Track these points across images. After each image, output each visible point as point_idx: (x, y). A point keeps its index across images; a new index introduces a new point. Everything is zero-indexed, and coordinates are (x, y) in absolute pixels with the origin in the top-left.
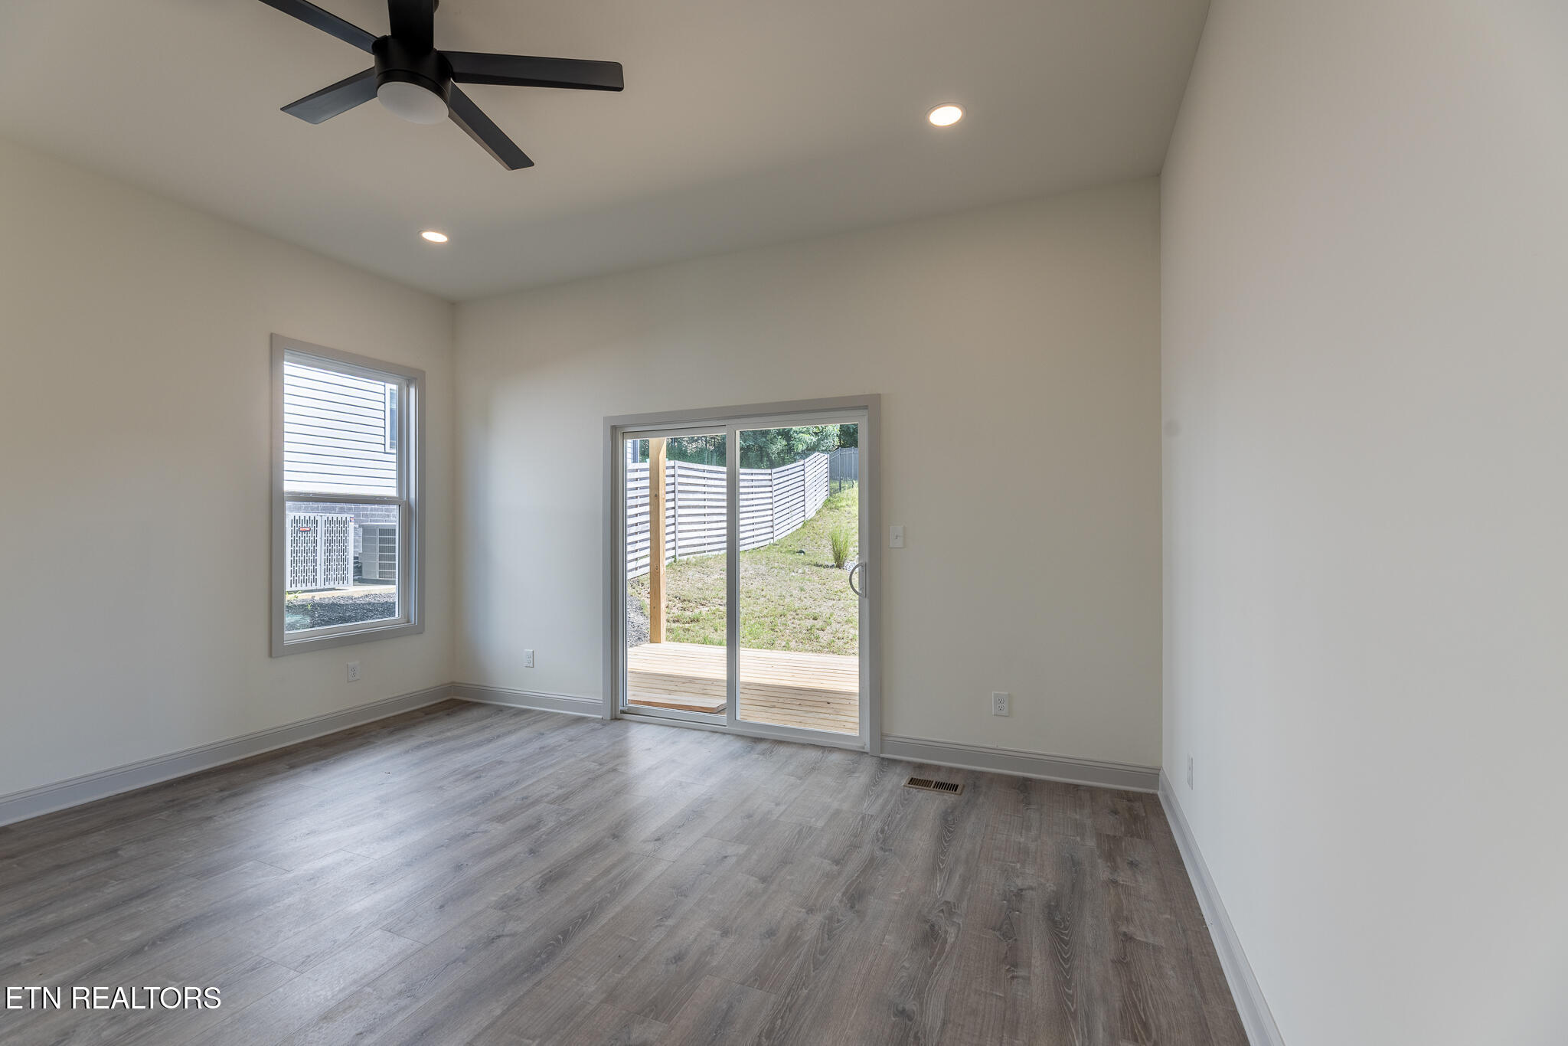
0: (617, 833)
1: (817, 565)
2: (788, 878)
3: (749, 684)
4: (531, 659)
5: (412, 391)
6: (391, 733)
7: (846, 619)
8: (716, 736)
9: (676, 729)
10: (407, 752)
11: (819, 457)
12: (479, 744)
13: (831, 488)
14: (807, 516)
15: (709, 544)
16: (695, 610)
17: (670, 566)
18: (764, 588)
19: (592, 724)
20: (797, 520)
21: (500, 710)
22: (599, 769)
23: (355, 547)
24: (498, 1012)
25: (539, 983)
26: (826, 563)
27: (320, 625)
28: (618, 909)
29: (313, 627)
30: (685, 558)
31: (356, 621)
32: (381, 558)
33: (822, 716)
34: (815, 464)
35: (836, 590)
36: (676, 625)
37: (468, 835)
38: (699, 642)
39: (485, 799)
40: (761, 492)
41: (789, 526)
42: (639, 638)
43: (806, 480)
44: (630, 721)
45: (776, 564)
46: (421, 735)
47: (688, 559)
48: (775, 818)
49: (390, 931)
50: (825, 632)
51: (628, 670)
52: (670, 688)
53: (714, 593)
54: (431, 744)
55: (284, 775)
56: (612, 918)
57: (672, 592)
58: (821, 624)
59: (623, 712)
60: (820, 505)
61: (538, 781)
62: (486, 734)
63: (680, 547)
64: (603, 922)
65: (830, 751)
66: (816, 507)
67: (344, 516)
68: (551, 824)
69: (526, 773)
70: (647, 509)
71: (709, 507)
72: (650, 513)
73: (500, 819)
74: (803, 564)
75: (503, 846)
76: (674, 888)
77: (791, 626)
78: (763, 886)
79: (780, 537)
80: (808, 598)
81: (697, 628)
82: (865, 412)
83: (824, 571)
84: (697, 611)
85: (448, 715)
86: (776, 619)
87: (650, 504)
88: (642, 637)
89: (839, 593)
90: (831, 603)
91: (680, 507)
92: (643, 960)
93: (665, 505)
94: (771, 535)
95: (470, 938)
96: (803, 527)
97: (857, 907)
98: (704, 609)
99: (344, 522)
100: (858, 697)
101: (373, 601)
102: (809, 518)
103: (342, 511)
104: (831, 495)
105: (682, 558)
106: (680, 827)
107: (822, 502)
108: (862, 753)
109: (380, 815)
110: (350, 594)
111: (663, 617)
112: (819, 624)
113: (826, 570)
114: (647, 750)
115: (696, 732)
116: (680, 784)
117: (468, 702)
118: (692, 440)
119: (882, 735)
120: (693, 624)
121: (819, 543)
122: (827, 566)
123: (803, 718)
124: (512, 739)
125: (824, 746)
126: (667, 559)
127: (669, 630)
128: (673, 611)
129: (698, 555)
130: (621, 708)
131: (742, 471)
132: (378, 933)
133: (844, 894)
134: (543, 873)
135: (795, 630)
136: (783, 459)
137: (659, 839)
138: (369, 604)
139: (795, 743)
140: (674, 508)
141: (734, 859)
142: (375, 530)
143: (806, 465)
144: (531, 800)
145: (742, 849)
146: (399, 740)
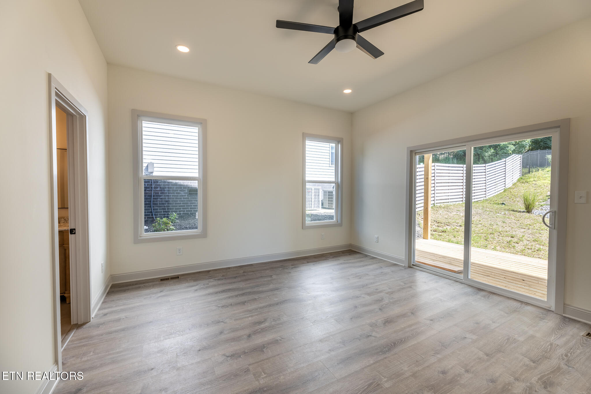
0: (413, 312)
1: (514, 211)
2: (502, 359)
3: (474, 263)
4: (377, 239)
5: (339, 145)
6: (333, 257)
7: (533, 239)
8: (457, 283)
9: (437, 276)
10: (338, 264)
11: (516, 156)
12: (360, 267)
13: (523, 172)
14: (506, 186)
15: (450, 199)
16: (444, 227)
17: (432, 207)
18: (481, 220)
19: (400, 267)
20: (500, 189)
21: (366, 256)
22: (404, 285)
23: (322, 197)
24: (372, 362)
25: (386, 358)
26: (520, 210)
27: (313, 221)
28: (416, 342)
29: (311, 221)
30: (439, 205)
31: (322, 220)
32: (329, 201)
33: (519, 286)
34: (513, 160)
35: (526, 224)
36: (435, 233)
37: (358, 297)
38: (446, 241)
39: (363, 286)
40: (479, 175)
41: (496, 191)
42: (418, 236)
43: (506, 169)
44: (417, 269)
45: (488, 209)
46: (342, 260)
47: (440, 205)
48: (493, 328)
49: (336, 321)
50: (519, 244)
51: (416, 249)
52: (434, 259)
53: (453, 221)
54: (344, 263)
55: (306, 264)
56: (413, 345)
57: (433, 219)
58: (516, 240)
59: (413, 265)
60: (515, 181)
61: (381, 284)
62: (362, 264)
63: (436, 200)
64: (410, 345)
65: (526, 304)
66: (513, 182)
67: (319, 187)
68: (387, 301)
69: (377, 280)
70: (423, 183)
71: (451, 183)
72: (424, 185)
73: (369, 294)
74: (504, 210)
75: (370, 304)
76: (440, 342)
77: (497, 239)
78: (487, 357)
79: (490, 196)
80: (508, 226)
81: (445, 235)
82: (558, 129)
83: (518, 214)
84: (445, 228)
85: (349, 255)
86: (488, 235)
87: (424, 182)
88: (419, 236)
89: (528, 226)
90: (523, 230)
91: (437, 183)
92: (427, 367)
93: (430, 182)
94: (485, 195)
95: (361, 332)
96: (504, 192)
97: (549, 389)
98: (449, 228)
99: (319, 189)
100: (546, 282)
101: (326, 214)
102: (508, 187)
103: (318, 186)
104: (523, 175)
105: (437, 204)
106: (441, 318)
107: (517, 179)
108: (549, 311)
109: (331, 283)
110: (320, 212)
111: (429, 229)
112: (515, 240)
113: (519, 213)
114: (424, 282)
115: (449, 280)
116: (441, 300)
117: (355, 251)
118: (442, 154)
119: (564, 304)
120: (443, 233)
121: (514, 200)
122: (520, 212)
123: (508, 285)
124: (371, 267)
125: (524, 302)
126: (431, 204)
127: (432, 235)
128: (433, 227)
129: (446, 204)
130: (412, 263)
131: (474, 166)
132: (333, 320)
133: (539, 379)
134: (385, 318)
135: (499, 242)
136: (492, 159)
137: (432, 320)
138: (325, 215)
139: (503, 296)
140: (434, 183)
141: (470, 340)
142: (327, 192)
143: (507, 161)
144: (378, 291)
145: (474, 337)
146: (335, 260)
